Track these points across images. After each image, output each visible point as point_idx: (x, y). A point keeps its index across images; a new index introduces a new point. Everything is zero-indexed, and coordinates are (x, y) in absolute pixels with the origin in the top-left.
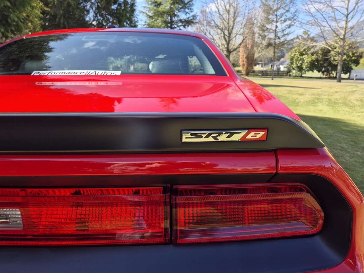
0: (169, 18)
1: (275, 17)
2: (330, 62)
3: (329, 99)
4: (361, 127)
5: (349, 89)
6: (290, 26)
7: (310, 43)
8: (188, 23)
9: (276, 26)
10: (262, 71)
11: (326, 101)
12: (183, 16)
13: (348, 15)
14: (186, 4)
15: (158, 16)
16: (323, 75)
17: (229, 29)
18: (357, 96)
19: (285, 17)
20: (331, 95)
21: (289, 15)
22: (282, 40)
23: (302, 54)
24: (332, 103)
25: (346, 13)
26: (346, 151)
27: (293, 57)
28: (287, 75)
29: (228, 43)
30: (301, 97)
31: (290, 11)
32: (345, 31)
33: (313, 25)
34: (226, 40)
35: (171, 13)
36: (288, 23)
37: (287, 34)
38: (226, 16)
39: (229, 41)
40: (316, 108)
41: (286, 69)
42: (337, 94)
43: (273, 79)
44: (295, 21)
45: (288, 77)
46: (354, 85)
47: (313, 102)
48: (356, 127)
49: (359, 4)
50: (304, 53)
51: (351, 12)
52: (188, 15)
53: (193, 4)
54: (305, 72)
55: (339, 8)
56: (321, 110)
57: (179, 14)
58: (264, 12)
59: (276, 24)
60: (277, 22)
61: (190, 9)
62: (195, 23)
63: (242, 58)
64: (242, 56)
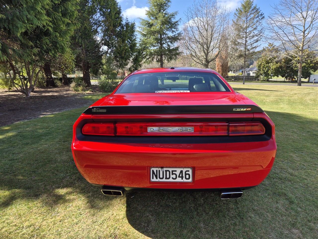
0: (159, 36)
1: (245, 34)
2: (292, 68)
3: (289, 100)
4: (309, 119)
5: (306, 91)
6: (257, 41)
7: (274, 54)
8: (174, 39)
9: (246, 40)
10: (235, 77)
11: (287, 101)
12: (170, 34)
13: (305, 31)
14: (173, 24)
15: (151, 34)
16: (287, 79)
17: (207, 43)
18: (311, 97)
19: (253, 34)
20: (291, 97)
21: (256, 32)
22: (251, 51)
23: (268, 62)
24: (291, 103)
25: (303, 30)
26: (296, 133)
27: (261, 65)
28: (256, 80)
29: (207, 55)
30: (267, 98)
31: (257, 29)
32: (303, 44)
33: (276, 40)
34: (204, 52)
35: (161, 32)
36: (256, 38)
37: (255, 47)
38: (205, 33)
39: (208, 53)
40: (278, 106)
41: (254, 75)
42: (296, 95)
43: (244, 84)
44: (261, 37)
45: (256, 81)
46: (311, 88)
47: (276, 102)
48: (305, 119)
49: (313, 23)
50: (270, 61)
51: (307, 29)
52: (174, 33)
53: (178, 24)
54: (271, 77)
55: (297, 26)
56: (282, 108)
57: (167, 32)
58: (235, 30)
59: (246, 39)
60: (246, 38)
61: (176, 28)
62: (180, 40)
63: (217, 66)
64: (218, 64)
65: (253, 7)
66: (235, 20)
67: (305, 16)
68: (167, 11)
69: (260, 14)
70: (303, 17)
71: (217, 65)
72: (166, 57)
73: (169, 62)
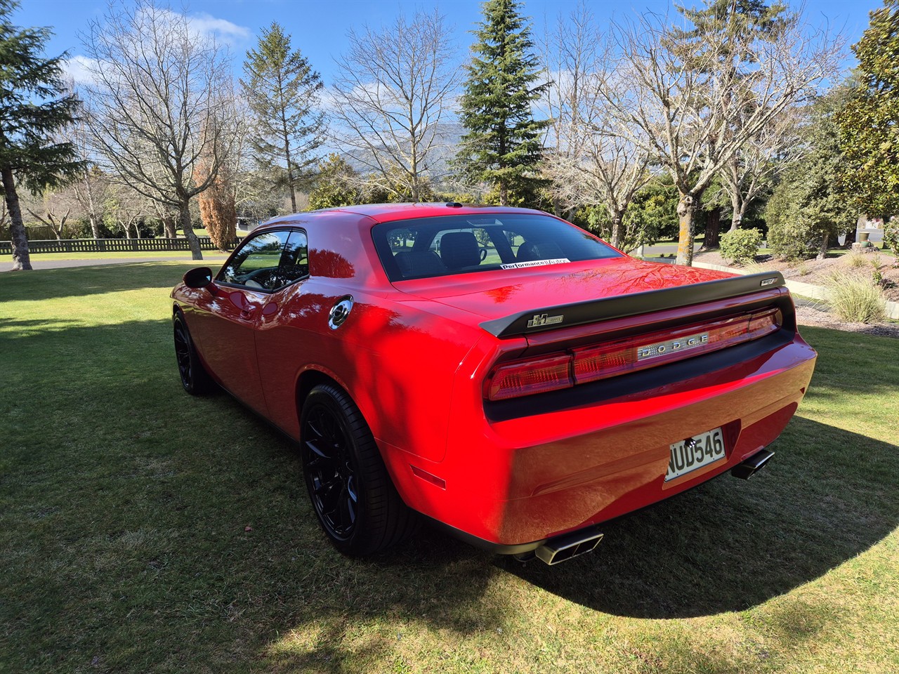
1: (281, 122)
6: (315, 145)
8: (51, 117)
9: (286, 141)
13: (414, 129)
14: (39, 67)
19: (303, 125)
21: (308, 121)
22: (305, 170)
25: (410, 127)
29: (178, 174)
36: (310, 137)
39: (181, 168)
44: (324, 136)
50: (340, 198)
51: (417, 125)
52: (49, 99)
53: (59, 69)
55: (397, 115)
58: (255, 109)
59: (286, 137)
60: (286, 134)
61: (52, 81)
62: (75, 121)
63: (205, 209)
64: (205, 204)
65: (290, 53)
66: (248, 81)
67: (409, 96)
68: (7, 20)
69: (311, 73)
70: (407, 98)
71: (201, 206)
72: (22, 176)
73: (35, 193)
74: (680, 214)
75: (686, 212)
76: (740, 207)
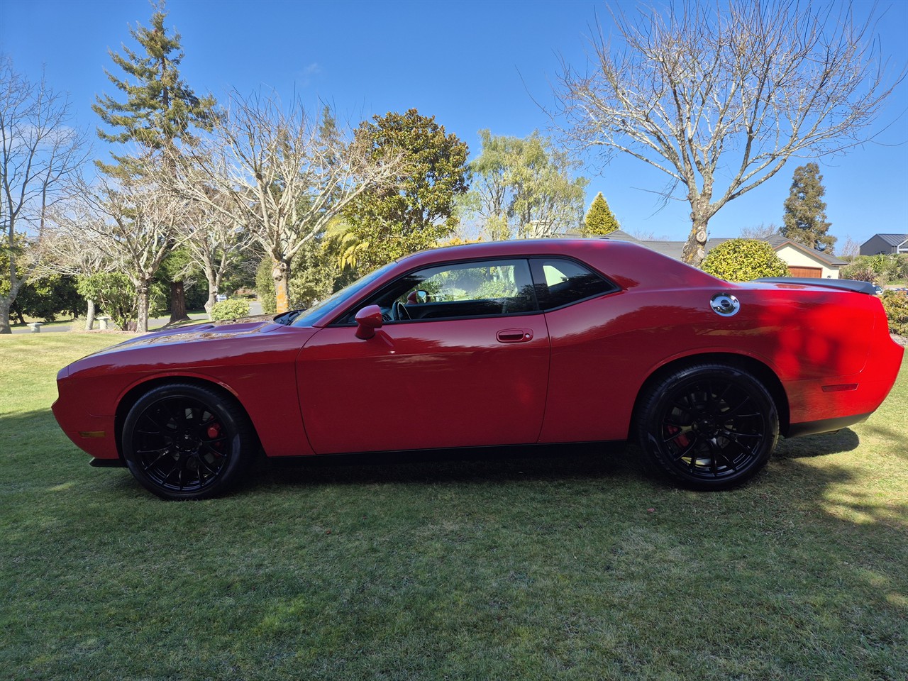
74: (277, 279)
75: (281, 277)
76: (215, 280)
